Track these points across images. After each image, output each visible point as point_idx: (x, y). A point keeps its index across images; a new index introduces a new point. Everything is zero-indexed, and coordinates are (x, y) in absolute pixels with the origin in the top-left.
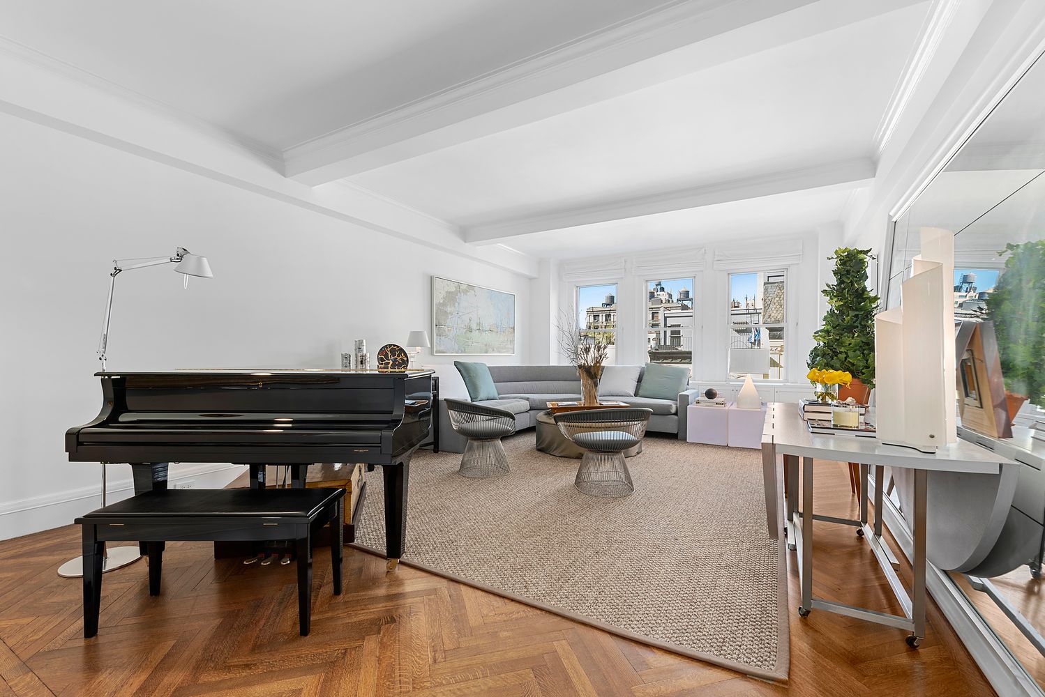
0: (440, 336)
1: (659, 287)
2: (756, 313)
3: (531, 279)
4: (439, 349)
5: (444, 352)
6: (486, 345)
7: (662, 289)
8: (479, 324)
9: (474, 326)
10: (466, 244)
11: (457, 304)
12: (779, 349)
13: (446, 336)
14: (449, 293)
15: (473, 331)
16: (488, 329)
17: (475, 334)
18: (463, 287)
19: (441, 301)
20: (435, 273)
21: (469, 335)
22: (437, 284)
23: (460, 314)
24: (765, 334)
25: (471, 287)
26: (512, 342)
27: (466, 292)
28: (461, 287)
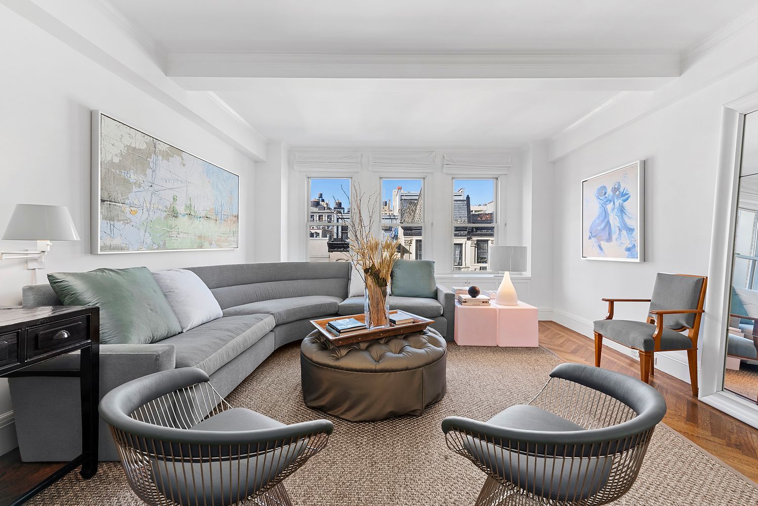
0: (112, 219)
1: (321, 199)
2: (395, 219)
3: (256, 162)
4: (108, 243)
5: (122, 249)
6: (200, 237)
7: (323, 201)
8: (189, 207)
9: (181, 209)
10: (167, 77)
11: (149, 172)
12: (409, 242)
13: (127, 222)
14: (132, 150)
15: (180, 216)
16: (203, 214)
17: (183, 222)
18: (161, 147)
19: (116, 160)
20: (101, 107)
21: (172, 221)
22: (105, 128)
23: (156, 187)
24: (401, 232)
25: (175, 151)
26: (235, 233)
27: (167, 156)
28: (158, 147)
